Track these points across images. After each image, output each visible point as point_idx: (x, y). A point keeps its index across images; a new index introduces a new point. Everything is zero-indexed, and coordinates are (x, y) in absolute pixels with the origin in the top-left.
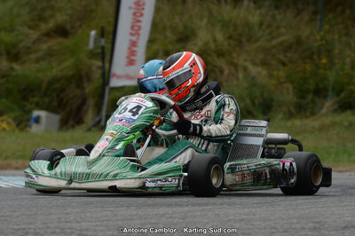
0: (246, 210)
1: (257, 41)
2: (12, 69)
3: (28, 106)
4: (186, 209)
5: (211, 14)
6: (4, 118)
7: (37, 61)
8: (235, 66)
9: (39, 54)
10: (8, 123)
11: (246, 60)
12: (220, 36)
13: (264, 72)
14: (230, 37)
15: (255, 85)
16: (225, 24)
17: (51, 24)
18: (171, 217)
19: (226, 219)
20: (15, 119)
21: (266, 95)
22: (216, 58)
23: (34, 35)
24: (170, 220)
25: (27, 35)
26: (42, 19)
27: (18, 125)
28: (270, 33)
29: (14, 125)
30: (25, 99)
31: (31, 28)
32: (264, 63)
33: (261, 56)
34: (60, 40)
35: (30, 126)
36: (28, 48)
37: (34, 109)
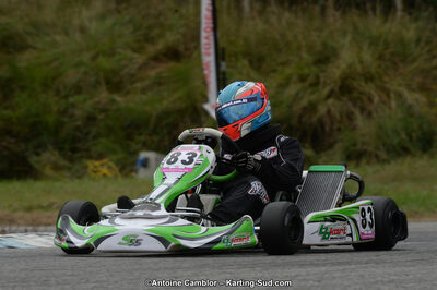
0: (397, 269)
1: (414, 60)
2: (113, 101)
3: (134, 146)
4: (324, 269)
5: (355, 28)
6: (105, 161)
7: (144, 91)
8: (387, 92)
9: (147, 83)
10: (110, 167)
11: (400, 85)
12: (367, 56)
13: (422, 99)
14: (381, 57)
15: (411, 115)
16: (374, 42)
17: (160, 45)
18: (304, 280)
19: (372, 281)
20: (117, 163)
21: (425, 127)
22: (363, 83)
23: (139, 59)
24: (303, 283)
25: (131, 59)
26: (149, 39)
27: (121, 170)
28: (429, 51)
29: (117, 170)
30: (129, 137)
31: (135, 51)
32: (423, 89)
33: (418, 79)
34: (172, 64)
35: (136, 171)
36: (132, 76)
37: (141, 150)
